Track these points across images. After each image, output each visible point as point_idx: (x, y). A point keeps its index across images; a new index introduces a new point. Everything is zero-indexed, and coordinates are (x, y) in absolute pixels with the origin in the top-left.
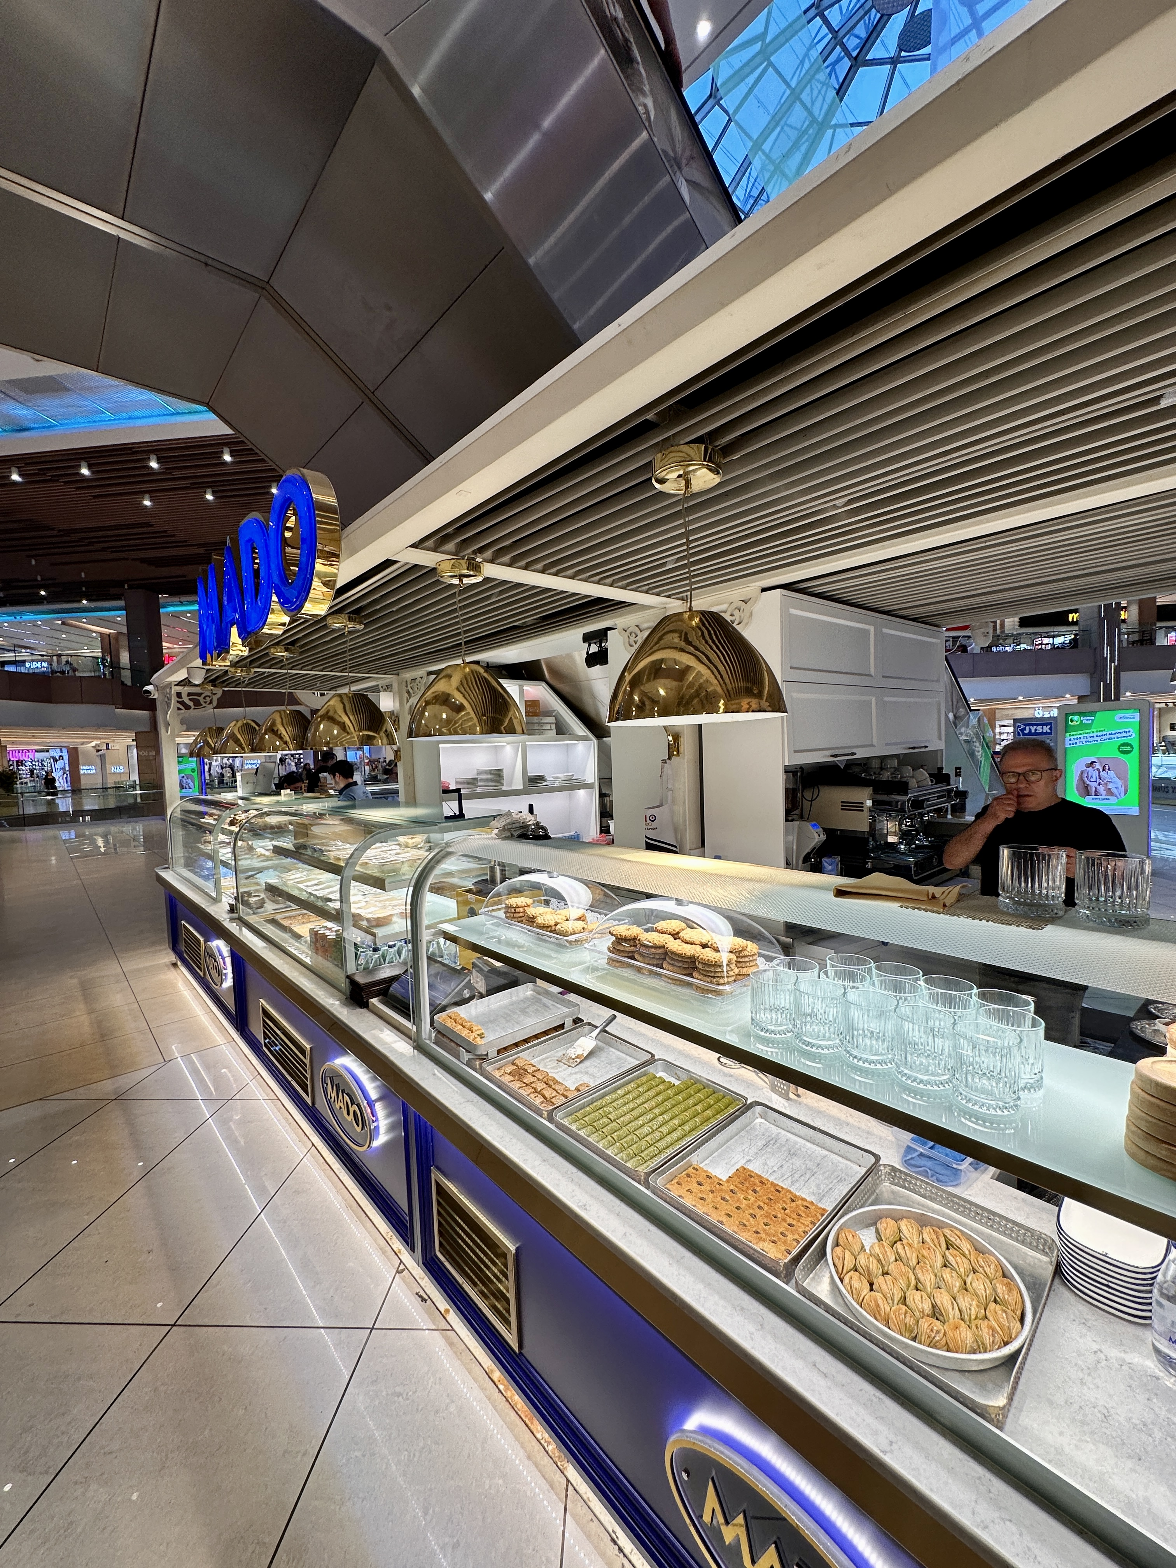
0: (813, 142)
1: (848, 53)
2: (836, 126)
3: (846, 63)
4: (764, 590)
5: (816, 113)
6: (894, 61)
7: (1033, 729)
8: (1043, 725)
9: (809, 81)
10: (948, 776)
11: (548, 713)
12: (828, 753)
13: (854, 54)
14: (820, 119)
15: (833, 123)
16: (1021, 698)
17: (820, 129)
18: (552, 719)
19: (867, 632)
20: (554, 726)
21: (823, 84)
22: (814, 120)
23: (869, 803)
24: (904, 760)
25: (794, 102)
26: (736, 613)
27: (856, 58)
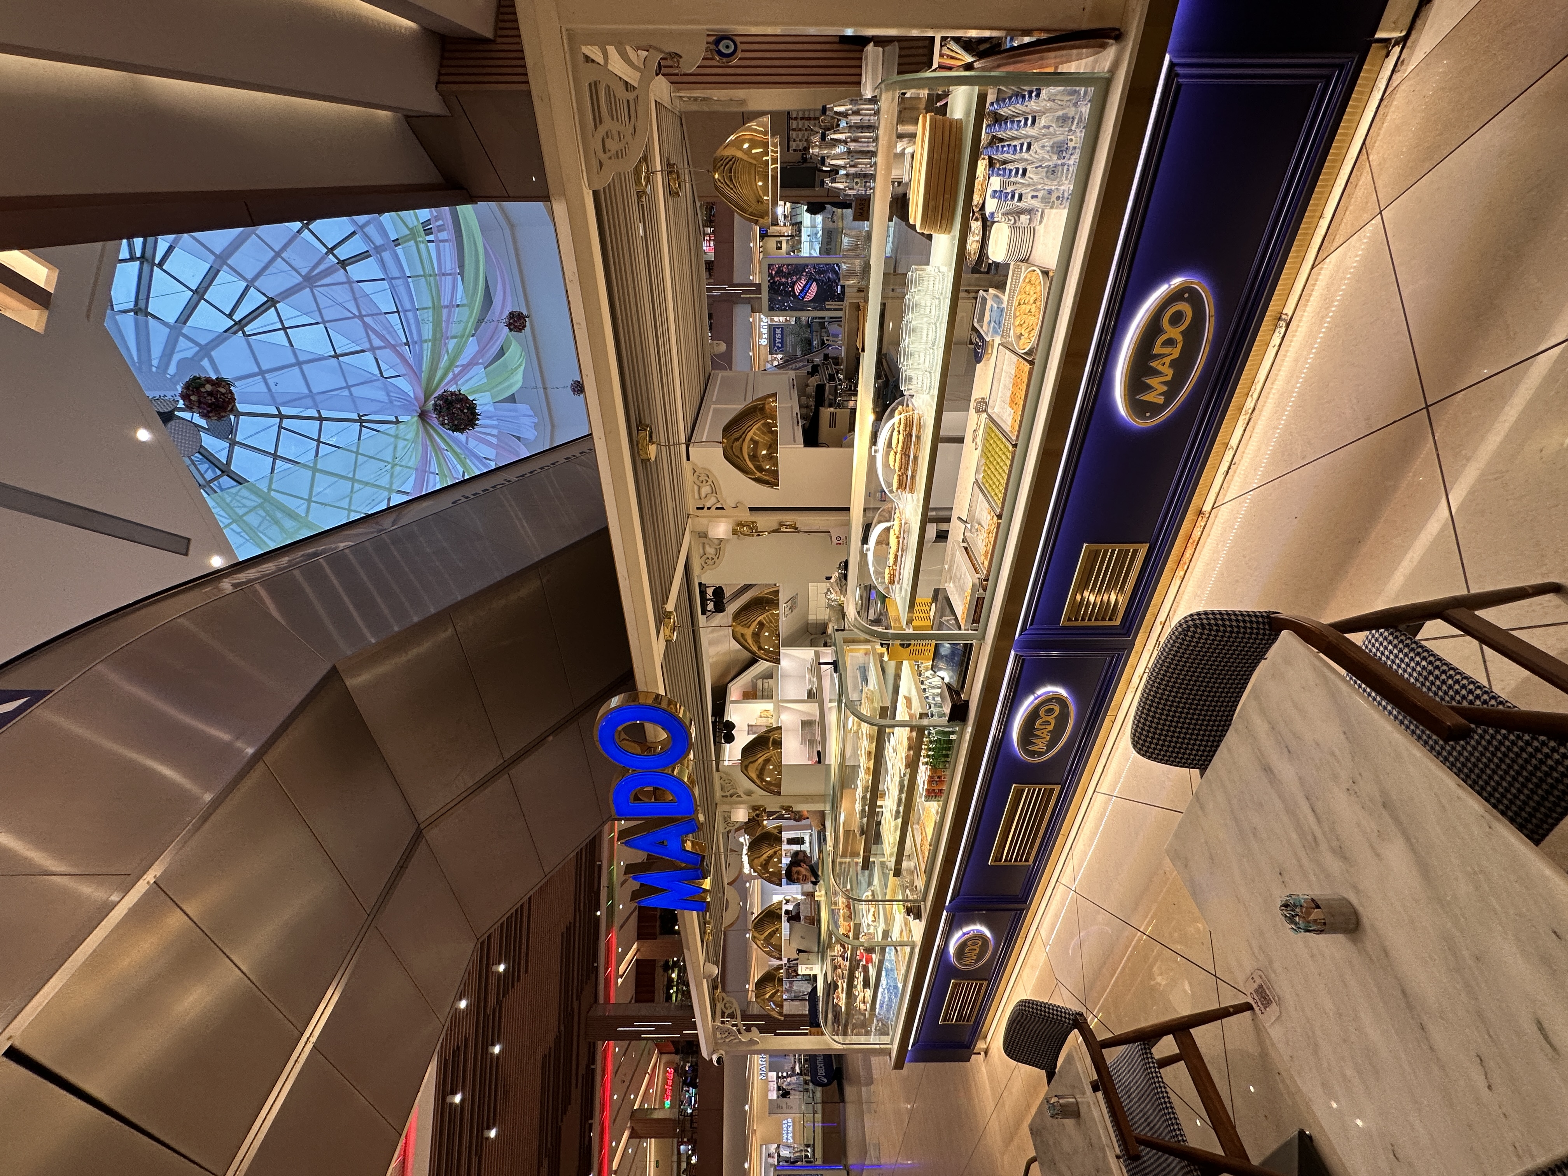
0: (277, 507)
1: (216, 478)
2: (270, 489)
3: (225, 479)
4: (688, 459)
5: (253, 504)
6: (233, 443)
7: (778, 340)
8: (775, 334)
9: (232, 509)
10: (813, 366)
11: (755, 686)
12: (796, 428)
13: (219, 472)
14: (260, 501)
15: (266, 490)
16: (751, 354)
17: (269, 502)
18: (760, 682)
19: (714, 409)
20: (765, 681)
21: (233, 499)
22: (261, 506)
23: (832, 409)
24: (802, 393)
25: (244, 521)
26: (701, 479)
27: (223, 472)
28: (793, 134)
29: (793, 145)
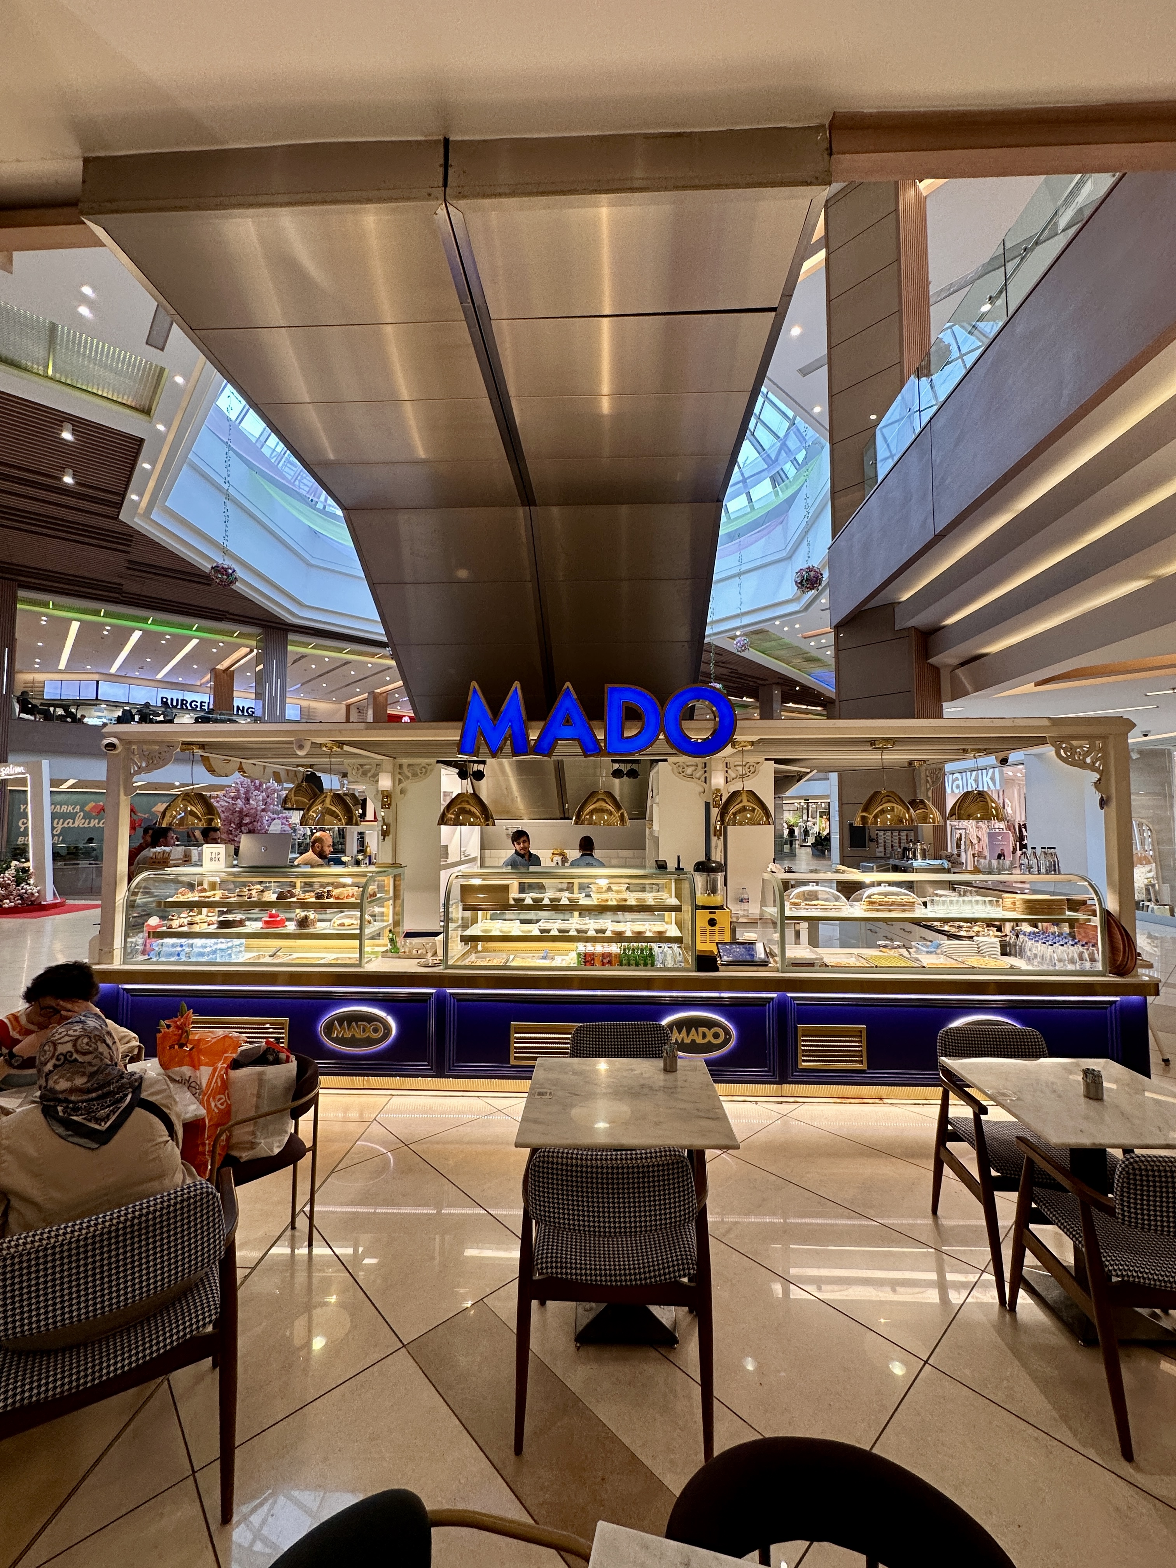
4: (766, 759)
28: (889, 834)
29: (881, 833)
